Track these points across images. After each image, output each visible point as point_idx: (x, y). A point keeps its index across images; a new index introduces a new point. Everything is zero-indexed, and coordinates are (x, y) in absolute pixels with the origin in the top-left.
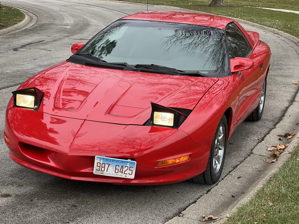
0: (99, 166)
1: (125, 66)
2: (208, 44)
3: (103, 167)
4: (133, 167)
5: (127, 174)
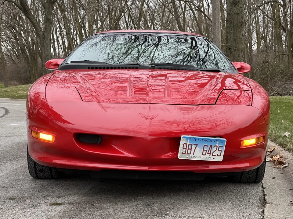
0: (185, 149)
1: (140, 65)
3: (190, 149)
4: (222, 147)
5: (215, 156)
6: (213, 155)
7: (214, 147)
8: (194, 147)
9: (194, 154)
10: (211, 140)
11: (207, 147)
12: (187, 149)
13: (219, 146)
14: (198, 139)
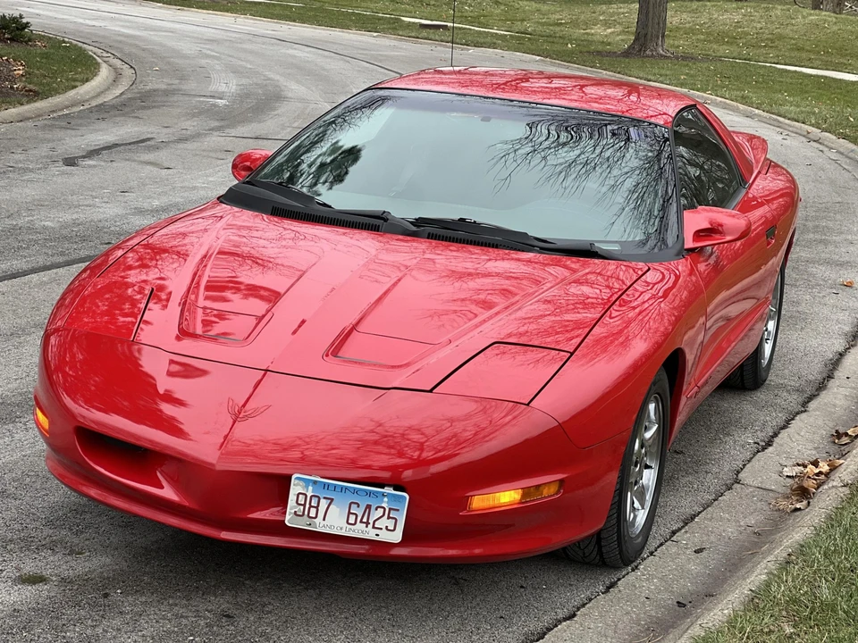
0: (301, 505)
1: (386, 220)
2: (623, 165)
3: (314, 507)
4: (398, 510)
5: (381, 529)
6: (374, 527)
7: (376, 509)
8: (324, 504)
9: (324, 520)
10: (369, 494)
11: (358, 506)
12: (307, 506)
13: (390, 509)
14: (335, 486)
